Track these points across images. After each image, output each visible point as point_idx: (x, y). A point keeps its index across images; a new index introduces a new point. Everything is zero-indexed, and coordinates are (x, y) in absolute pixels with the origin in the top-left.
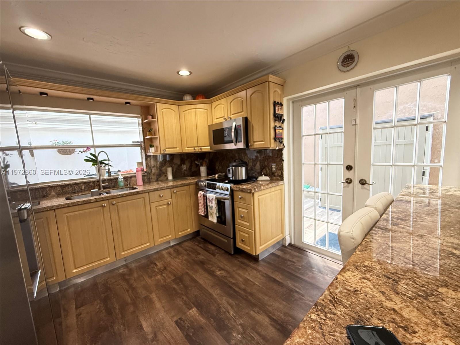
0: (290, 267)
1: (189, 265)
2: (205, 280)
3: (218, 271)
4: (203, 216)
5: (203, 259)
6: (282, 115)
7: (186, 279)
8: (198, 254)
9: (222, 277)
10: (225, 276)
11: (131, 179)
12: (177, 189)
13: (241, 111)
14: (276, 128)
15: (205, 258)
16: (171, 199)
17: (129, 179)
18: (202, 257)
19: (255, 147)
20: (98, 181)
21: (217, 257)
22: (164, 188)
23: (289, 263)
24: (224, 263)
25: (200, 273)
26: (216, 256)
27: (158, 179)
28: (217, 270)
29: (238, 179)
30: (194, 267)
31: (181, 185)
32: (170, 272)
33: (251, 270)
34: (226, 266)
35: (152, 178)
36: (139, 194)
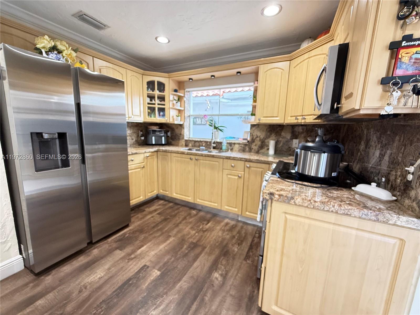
1: (217, 244)
2: (200, 267)
3: (219, 274)
7: (197, 251)
9: (212, 281)
10: (213, 285)
12: (252, 164)
15: (235, 252)
18: (236, 250)
21: (244, 262)
22: (236, 159)
24: (237, 275)
25: (210, 258)
26: (246, 261)
27: (259, 151)
28: (220, 272)
30: (216, 250)
31: (256, 161)
34: (234, 279)
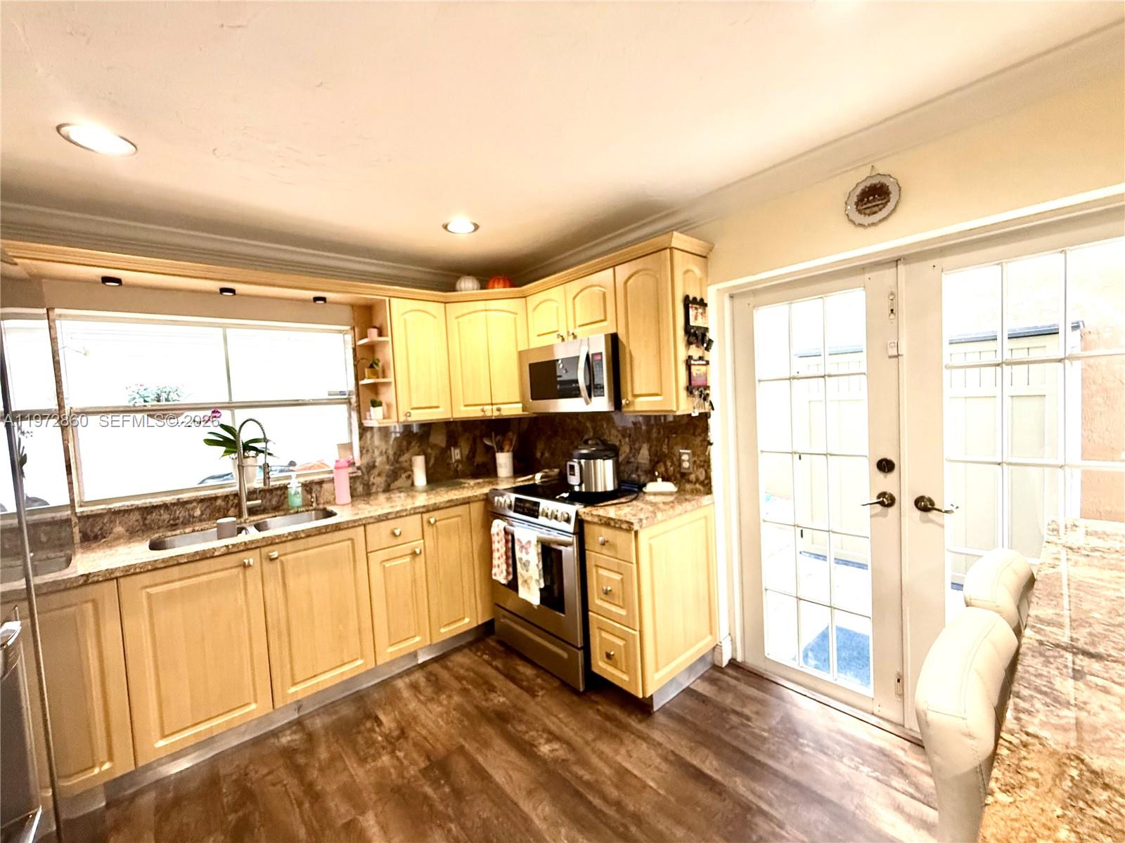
0: (739, 731)
1: (466, 723)
2: (511, 773)
3: (545, 744)
4: (504, 585)
5: (504, 703)
6: (706, 329)
7: (459, 765)
8: (489, 690)
9: (555, 760)
10: (563, 760)
11: (321, 487)
12: (437, 514)
13: (602, 318)
14: (692, 362)
15: (508, 702)
16: (422, 541)
17: (315, 488)
18: (502, 699)
19: (638, 408)
20: (236, 495)
21: (539, 699)
22: (404, 514)
23: (734, 719)
24: (559, 719)
25: (497, 748)
26: (538, 696)
27: (389, 485)
28: (542, 741)
29: (594, 490)
30: (482, 730)
31: (448, 505)
32: (415, 745)
33: (634, 742)
34: (566, 726)
35: (373, 484)
36: (340, 529)
